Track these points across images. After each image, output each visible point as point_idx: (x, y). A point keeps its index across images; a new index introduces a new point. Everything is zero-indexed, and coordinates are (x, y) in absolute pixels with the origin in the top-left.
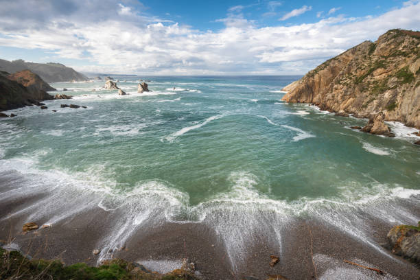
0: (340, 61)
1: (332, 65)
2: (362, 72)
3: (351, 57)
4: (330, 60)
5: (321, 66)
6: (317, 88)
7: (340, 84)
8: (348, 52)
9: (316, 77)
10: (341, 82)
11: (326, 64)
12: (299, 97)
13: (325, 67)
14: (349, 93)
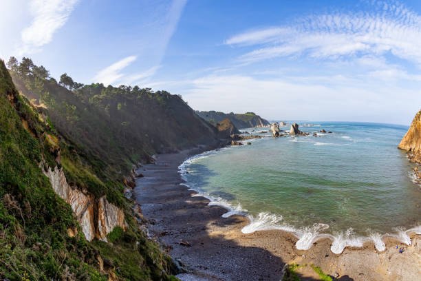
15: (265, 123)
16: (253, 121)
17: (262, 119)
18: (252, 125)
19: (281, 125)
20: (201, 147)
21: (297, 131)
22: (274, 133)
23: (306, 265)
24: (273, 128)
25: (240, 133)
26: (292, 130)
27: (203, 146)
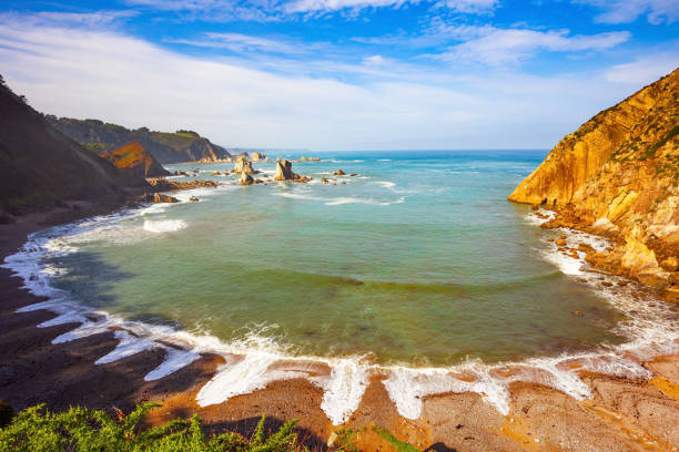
0: (625, 114)
1: (610, 122)
2: (659, 135)
3: (649, 104)
4: (605, 113)
5: (587, 124)
6: (582, 171)
7: (615, 161)
8: (642, 94)
9: (579, 146)
10: (617, 157)
11: (596, 121)
12: (546, 190)
13: (596, 126)
14: (626, 181)
15: (221, 153)
16: (193, 148)
17: (212, 145)
18: (193, 157)
19: (254, 158)
20: (76, 207)
21: (288, 173)
22: (244, 177)
23: (365, 429)
24: (239, 165)
25: (168, 174)
26: (278, 172)
27: (81, 203)
